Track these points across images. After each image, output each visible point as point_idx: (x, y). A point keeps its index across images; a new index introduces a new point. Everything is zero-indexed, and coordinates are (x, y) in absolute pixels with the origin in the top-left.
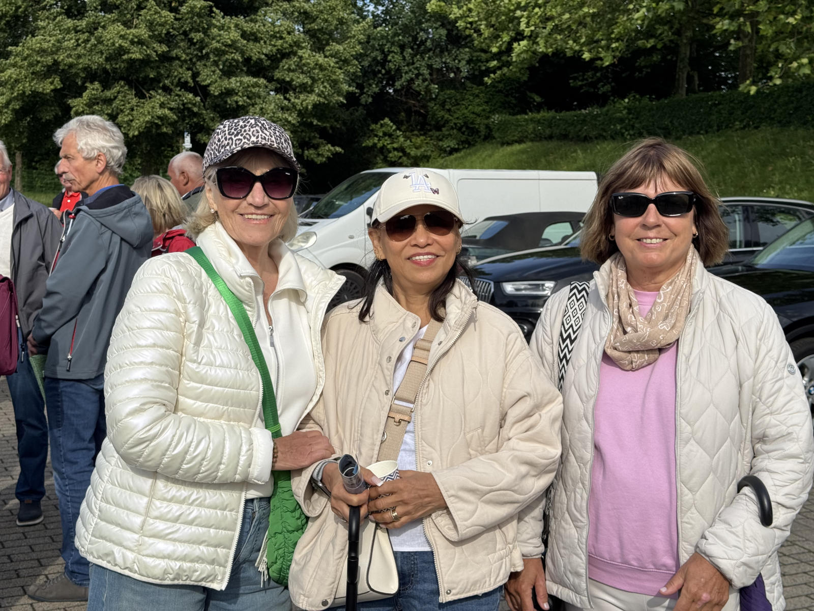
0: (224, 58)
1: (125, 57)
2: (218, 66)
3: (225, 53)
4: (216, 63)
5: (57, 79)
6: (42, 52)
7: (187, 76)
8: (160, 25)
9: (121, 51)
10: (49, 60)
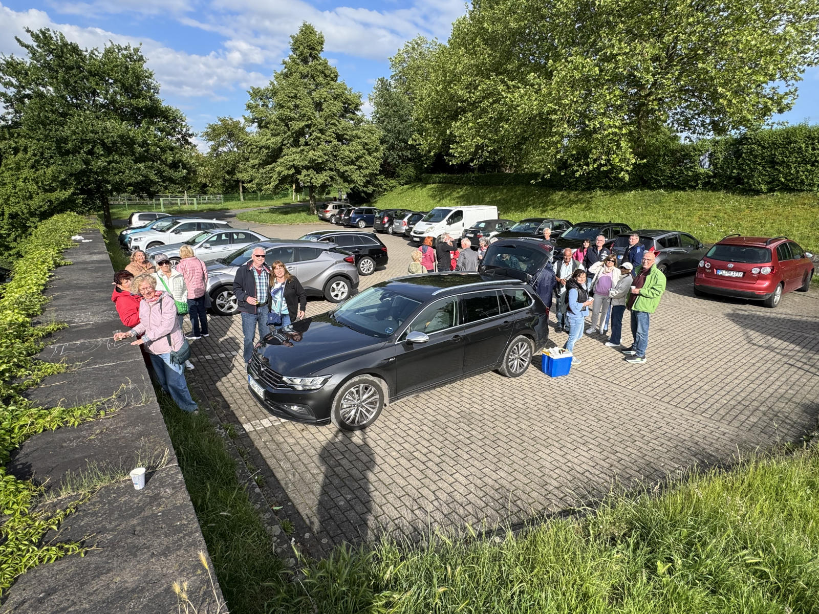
5: (293, 169)
6: (290, 161)
7: (332, 166)
8: (326, 150)
9: (316, 160)
10: (291, 164)
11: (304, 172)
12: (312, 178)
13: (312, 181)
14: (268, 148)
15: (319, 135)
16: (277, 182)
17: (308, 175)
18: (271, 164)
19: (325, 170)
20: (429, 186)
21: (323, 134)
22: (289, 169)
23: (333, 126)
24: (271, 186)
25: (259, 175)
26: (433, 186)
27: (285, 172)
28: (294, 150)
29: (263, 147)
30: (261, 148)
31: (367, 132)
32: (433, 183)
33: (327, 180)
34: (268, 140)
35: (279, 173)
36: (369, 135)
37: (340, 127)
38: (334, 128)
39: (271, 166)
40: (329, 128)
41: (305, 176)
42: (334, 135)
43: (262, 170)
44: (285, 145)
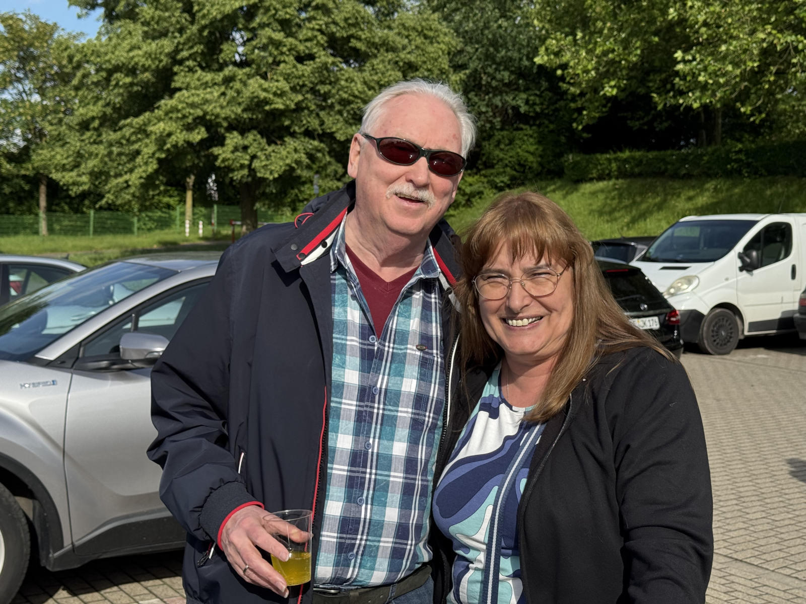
0: (348, 108)
1: (267, 108)
2: (342, 115)
3: (349, 102)
4: (340, 113)
5: (203, 129)
6: (193, 105)
7: (314, 123)
8: (296, 78)
9: (266, 102)
10: (199, 112)
11: (233, 139)
12: (254, 157)
13: (256, 164)
14: (132, 71)
15: (279, 36)
16: (153, 166)
17: (245, 148)
18: (137, 115)
19: (293, 135)
20: (587, 187)
21: (289, 34)
22: (189, 128)
23: (319, 14)
24: (134, 179)
25: (102, 150)
26: (601, 185)
27: (180, 137)
28: (208, 77)
29: (117, 69)
30: (110, 72)
31: (413, 35)
32: (600, 178)
33: (298, 162)
34: (132, 48)
35: (161, 141)
36: (419, 40)
37: (339, 17)
38: (322, 20)
39: (140, 120)
40: (309, 19)
41: (236, 149)
42: (322, 39)
43: (110, 136)
44: (181, 62)
